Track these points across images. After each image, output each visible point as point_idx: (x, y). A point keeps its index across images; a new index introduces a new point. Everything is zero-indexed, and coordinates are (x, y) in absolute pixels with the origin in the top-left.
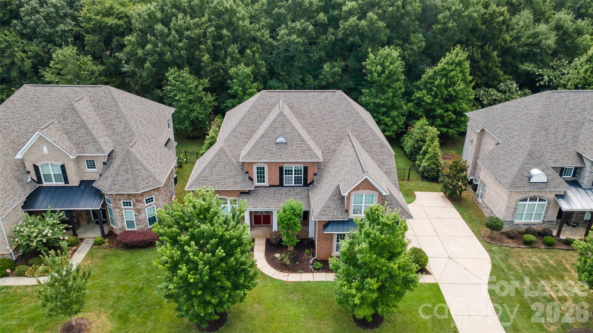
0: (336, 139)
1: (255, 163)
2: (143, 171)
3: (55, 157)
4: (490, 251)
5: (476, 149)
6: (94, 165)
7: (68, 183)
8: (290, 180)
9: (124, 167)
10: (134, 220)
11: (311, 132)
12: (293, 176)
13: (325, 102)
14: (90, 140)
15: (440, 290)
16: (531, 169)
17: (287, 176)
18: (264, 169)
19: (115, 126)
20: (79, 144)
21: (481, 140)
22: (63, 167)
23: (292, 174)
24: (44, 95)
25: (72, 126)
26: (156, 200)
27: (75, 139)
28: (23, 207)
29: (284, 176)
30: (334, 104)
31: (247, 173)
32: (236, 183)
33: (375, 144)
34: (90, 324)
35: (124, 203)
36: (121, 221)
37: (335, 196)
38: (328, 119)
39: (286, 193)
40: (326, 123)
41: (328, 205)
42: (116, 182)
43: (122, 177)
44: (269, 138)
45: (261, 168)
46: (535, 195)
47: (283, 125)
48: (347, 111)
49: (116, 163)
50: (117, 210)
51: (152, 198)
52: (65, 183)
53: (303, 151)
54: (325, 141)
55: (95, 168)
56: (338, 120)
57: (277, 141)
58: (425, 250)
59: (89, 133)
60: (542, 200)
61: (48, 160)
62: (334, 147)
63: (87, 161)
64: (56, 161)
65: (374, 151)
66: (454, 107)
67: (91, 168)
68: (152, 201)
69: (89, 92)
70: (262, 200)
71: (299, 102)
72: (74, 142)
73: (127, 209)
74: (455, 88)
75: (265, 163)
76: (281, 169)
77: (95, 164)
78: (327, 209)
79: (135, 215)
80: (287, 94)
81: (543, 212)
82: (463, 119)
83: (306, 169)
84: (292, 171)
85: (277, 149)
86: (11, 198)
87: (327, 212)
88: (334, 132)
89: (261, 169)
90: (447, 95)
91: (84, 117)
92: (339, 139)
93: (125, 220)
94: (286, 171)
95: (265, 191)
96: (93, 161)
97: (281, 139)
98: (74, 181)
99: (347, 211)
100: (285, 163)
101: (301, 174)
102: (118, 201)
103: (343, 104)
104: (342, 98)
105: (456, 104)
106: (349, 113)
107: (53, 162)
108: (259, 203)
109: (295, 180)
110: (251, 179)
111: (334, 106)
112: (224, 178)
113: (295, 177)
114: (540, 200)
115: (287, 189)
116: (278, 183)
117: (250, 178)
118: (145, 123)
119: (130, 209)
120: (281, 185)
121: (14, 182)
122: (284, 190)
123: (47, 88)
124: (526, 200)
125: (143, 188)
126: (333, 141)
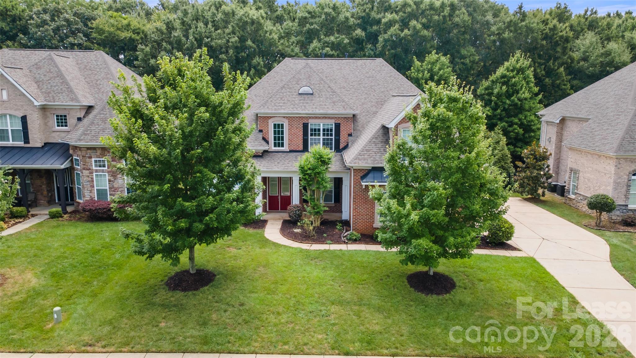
0: (377, 102)
1: (271, 117)
3: (16, 105)
4: (601, 236)
5: (556, 147)
6: (66, 122)
7: (28, 143)
8: (317, 144)
9: (102, 116)
10: (108, 188)
12: (321, 137)
13: (362, 68)
14: (64, 89)
17: (313, 137)
18: (282, 127)
19: (101, 86)
20: (49, 93)
21: (562, 135)
22: (24, 119)
23: (319, 135)
25: (45, 75)
27: (45, 87)
29: (310, 137)
30: (373, 70)
31: (261, 131)
35: (96, 161)
36: (90, 189)
37: (376, 138)
38: (366, 84)
40: (364, 87)
41: (367, 148)
42: (88, 132)
43: (97, 127)
44: (290, 88)
45: (279, 125)
47: (309, 76)
48: (390, 77)
49: (94, 113)
50: (86, 172)
52: (25, 143)
53: (334, 102)
54: (363, 104)
55: (66, 126)
56: (379, 85)
57: (300, 92)
59: (65, 82)
61: (6, 108)
62: (374, 109)
63: (57, 116)
64: (16, 110)
66: (520, 120)
67: (62, 126)
70: (278, 163)
71: (330, 68)
72: (43, 91)
73: (100, 171)
74: (519, 95)
75: (284, 117)
76: (305, 126)
77: (68, 121)
78: (366, 152)
79: (110, 181)
80: (316, 61)
83: (338, 126)
84: (319, 130)
85: (301, 100)
87: (366, 157)
88: (374, 95)
89: (279, 128)
90: (511, 105)
91: (62, 69)
92: (381, 101)
93: (95, 188)
94: (311, 130)
95: (283, 156)
96: (65, 116)
97: (306, 89)
98: (36, 140)
100: (309, 118)
101: (331, 135)
102: (88, 160)
103: (384, 70)
104: (383, 65)
105: (520, 116)
107: (12, 112)
108: (275, 165)
109: (324, 144)
111: (374, 72)
113: (324, 139)
116: (301, 148)
117: (264, 139)
119: (103, 171)
120: (305, 149)
126: (373, 104)
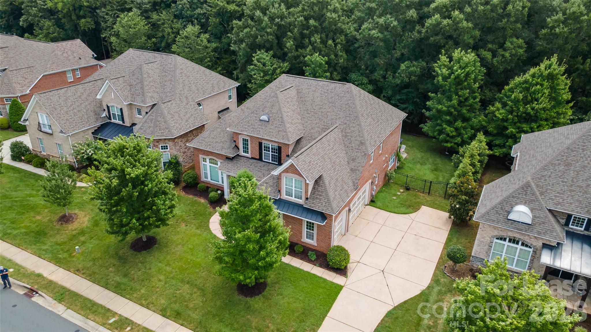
0: (323, 128)
1: (240, 134)
2: (163, 123)
3: (118, 102)
4: (435, 280)
6: (141, 113)
8: (268, 156)
9: (152, 117)
11: (304, 118)
12: (271, 153)
13: (331, 92)
14: (141, 93)
15: (339, 293)
17: (266, 152)
18: (247, 142)
20: (134, 95)
22: (121, 109)
23: (269, 151)
25: (135, 81)
26: (170, 149)
27: (133, 90)
28: (92, 133)
29: (263, 151)
30: (338, 95)
31: (235, 141)
32: (223, 148)
33: (356, 140)
34: (76, 219)
38: (325, 109)
39: (260, 167)
42: (143, 128)
43: (147, 124)
44: (257, 114)
45: (245, 139)
47: (273, 105)
51: (167, 146)
52: (123, 123)
53: (279, 131)
54: (312, 129)
55: (141, 115)
56: (333, 111)
57: (261, 118)
59: (142, 88)
60: (527, 246)
61: (114, 103)
62: (317, 135)
63: (137, 109)
64: (118, 104)
65: (352, 147)
68: (167, 149)
69: (163, 58)
70: (238, 167)
71: (308, 89)
72: (131, 93)
75: (248, 135)
76: (260, 144)
80: (302, 80)
81: (529, 261)
83: (280, 149)
84: (269, 148)
85: (259, 125)
88: (324, 122)
89: (245, 141)
91: (145, 76)
92: (326, 129)
94: (265, 147)
95: (245, 161)
96: (141, 110)
97: (264, 118)
98: (128, 122)
99: (279, 191)
100: (263, 139)
101: (276, 153)
103: (346, 97)
104: (348, 92)
106: (347, 107)
107: (116, 105)
108: (234, 169)
109: (272, 157)
110: (237, 147)
111: (337, 97)
112: (216, 142)
113: (272, 155)
115: (263, 163)
116: (258, 157)
120: (260, 159)
121: (92, 114)
122: (261, 164)
126: (319, 129)
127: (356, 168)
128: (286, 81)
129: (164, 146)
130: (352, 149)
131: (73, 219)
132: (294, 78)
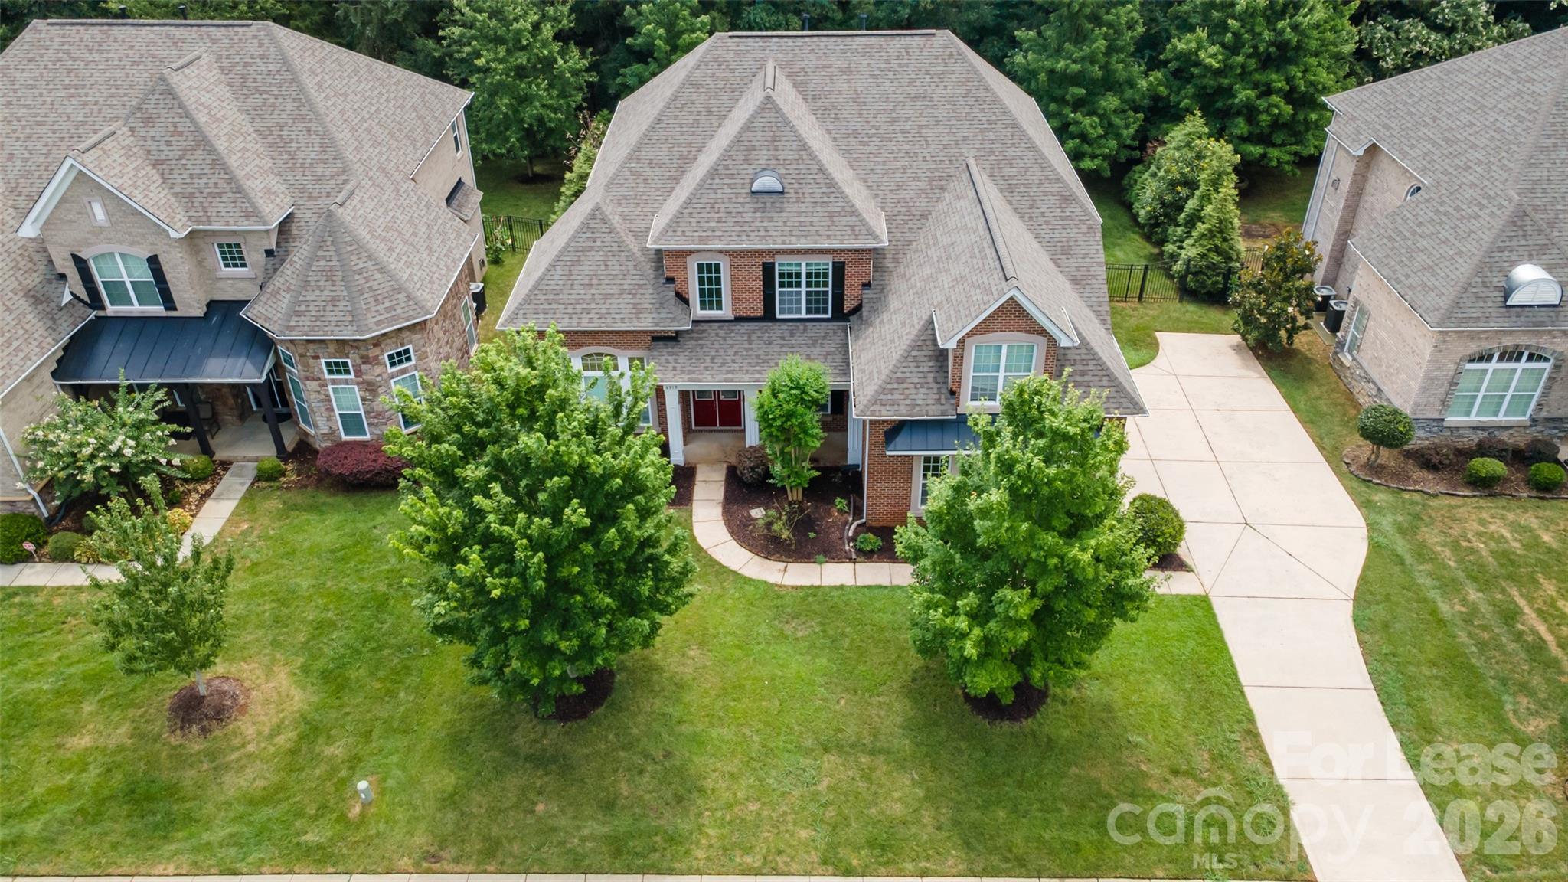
0: (931, 180)
1: (691, 252)
2: (377, 276)
3: (130, 234)
4: (1365, 505)
5: (1346, 207)
6: (242, 258)
7: (175, 309)
8: (794, 302)
9: (323, 263)
10: (362, 412)
11: (856, 159)
12: (804, 289)
13: (900, 66)
14: (222, 184)
15: (1214, 615)
16: (1513, 264)
17: (786, 289)
18: (718, 270)
20: (191, 196)
21: (1365, 178)
22: (153, 262)
23: (798, 285)
24: (90, 51)
25: (168, 144)
26: (419, 358)
27: (179, 181)
28: (54, 374)
29: (778, 290)
30: (927, 72)
31: (670, 280)
32: (638, 311)
33: (1046, 194)
34: (247, 692)
35: (328, 364)
36: (325, 414)
37: (920, 348)
38: (908, 119)
39: (783, 338)
40: (903, 131)
41: (899, 375)
42: (303, 308)
43: (318, 292)
44: (732, 176)
45: (708, 266)
46: (1518, 341)
47: (775, 138)
48: (966, 95)
49: (300, 252)
50: (312, 385)
51: (407, 351)
52: (167, 309)
53: (831, 215)
54: (899, 187)
55: (244, 265)
56: (938, 122)
57: (755, 188)
58: (1176, 503)
59: (218, 164)
60: (1540, 358)
61: (109, 241)
62: (922, 203)
63: (220, 246)
64: (132, 244)
65: (1043, 214)
66: (1289, 80)
67: (235, 265)
68: (409, 359)
69: (214, 41)
70: (713, 359)
71: (824, 67)
72: (177, 190)
73: (339, 382)
74: (1299, 19)
75: (720, 251)
76: (768, 270)
77: (245, 255)
78: (895, 386)
79: (363, 399)
80: (790, 41)
81: (1537, 394)
82: (1313, 116)
83: (839, 269)
84: (798, 275)
85: (756, 210)
86: (18, 349)
87: (896, 396)
88: (924, 159)
89: (709, 271)
90: (1272, 44)
91: (202, 118)
92: (941, 179)
93: (337, 412)
94: (781, 275)
95: (722, 333)
96: (238, 245)
97: (767, 182)
98: (191, 303)
99: (953, 393)
100: (778, 251)
101: (826, 284)
102: (311, 361)
103: (953, 72)
104: (951, 56)
105: (1295, 71)
106: (971, 101)
107: (125, 249)
108: (706, 369)
109: (808, 302)
110: (681, 298)
111: (928, 79)
112: (606, 297)
113: (808, 293)
114: (1530, 358)
115: (785, 326)
116: (759, 311)
117: (678, 295)
118: (382, 135)
119: (347, 382)
120: (769, 315)
121: (24, 304)
122: (775, 331)
123: (95, 30)
124: (1489, 358)
125: (378, 323)
126: (922, 185)
127: (1083, 271)
128: (737, 54)
129: (399, 354)
130: (1047, 223)
131: (234, 697)
132: (759, 42)
